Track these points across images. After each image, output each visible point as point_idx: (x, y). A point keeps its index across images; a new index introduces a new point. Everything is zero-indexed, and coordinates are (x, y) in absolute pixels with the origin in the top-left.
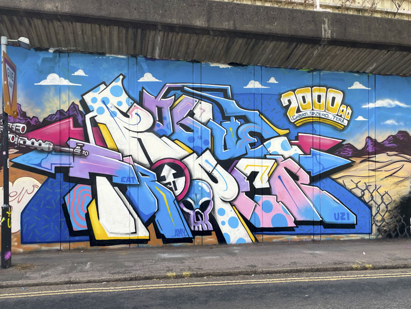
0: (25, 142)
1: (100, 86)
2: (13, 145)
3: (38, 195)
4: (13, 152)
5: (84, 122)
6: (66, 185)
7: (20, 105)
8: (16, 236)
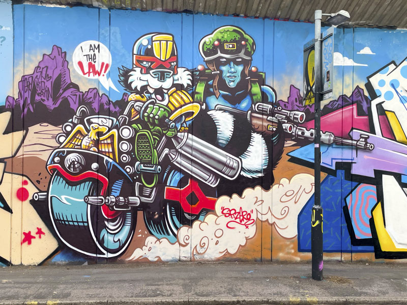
0: (303, 133)
1: (389, 66)
2: (290, 137)
5: (369, 109)
6: (348, 184)
7: (299, 90)
8: (293, 242)
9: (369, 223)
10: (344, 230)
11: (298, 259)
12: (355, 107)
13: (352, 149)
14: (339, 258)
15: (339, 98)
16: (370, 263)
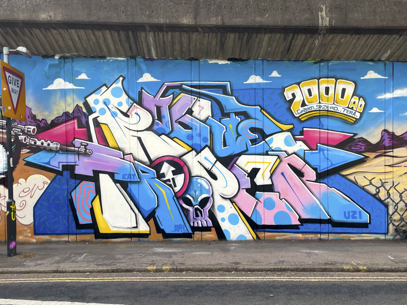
0: (35, 143)
1: (102, 88)
2: (25, 146)
3: (48, 191)
4: (26, 152)
5: (87, 122)
6: (72, 182)
7: (31, 109)
8: (30, 228)
10: (70, 218)
11: (34, 241)
13: (75, 154)
14: (66, 239)
15: (63, 115)
16: (90, 242)
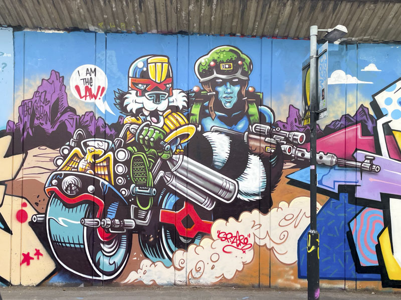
0: (303, 155)
1: (396, 83)
2: (289, 158)
4: (290, 167)
5: (375, 129)
6: (352, 209)
7: (299, 110)
9: (375, 250)
10: (347, 257)
11: (298, 286)
12: (359, 126)
13: (356, 171)
14: (342, 286)
15: (341, 118)
16: (377, 292)
